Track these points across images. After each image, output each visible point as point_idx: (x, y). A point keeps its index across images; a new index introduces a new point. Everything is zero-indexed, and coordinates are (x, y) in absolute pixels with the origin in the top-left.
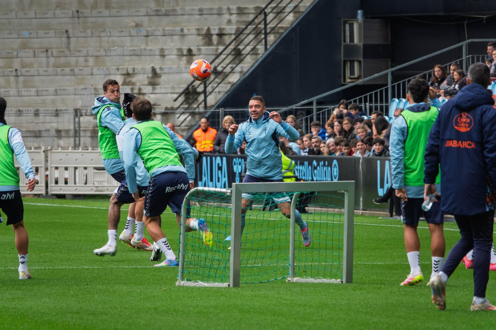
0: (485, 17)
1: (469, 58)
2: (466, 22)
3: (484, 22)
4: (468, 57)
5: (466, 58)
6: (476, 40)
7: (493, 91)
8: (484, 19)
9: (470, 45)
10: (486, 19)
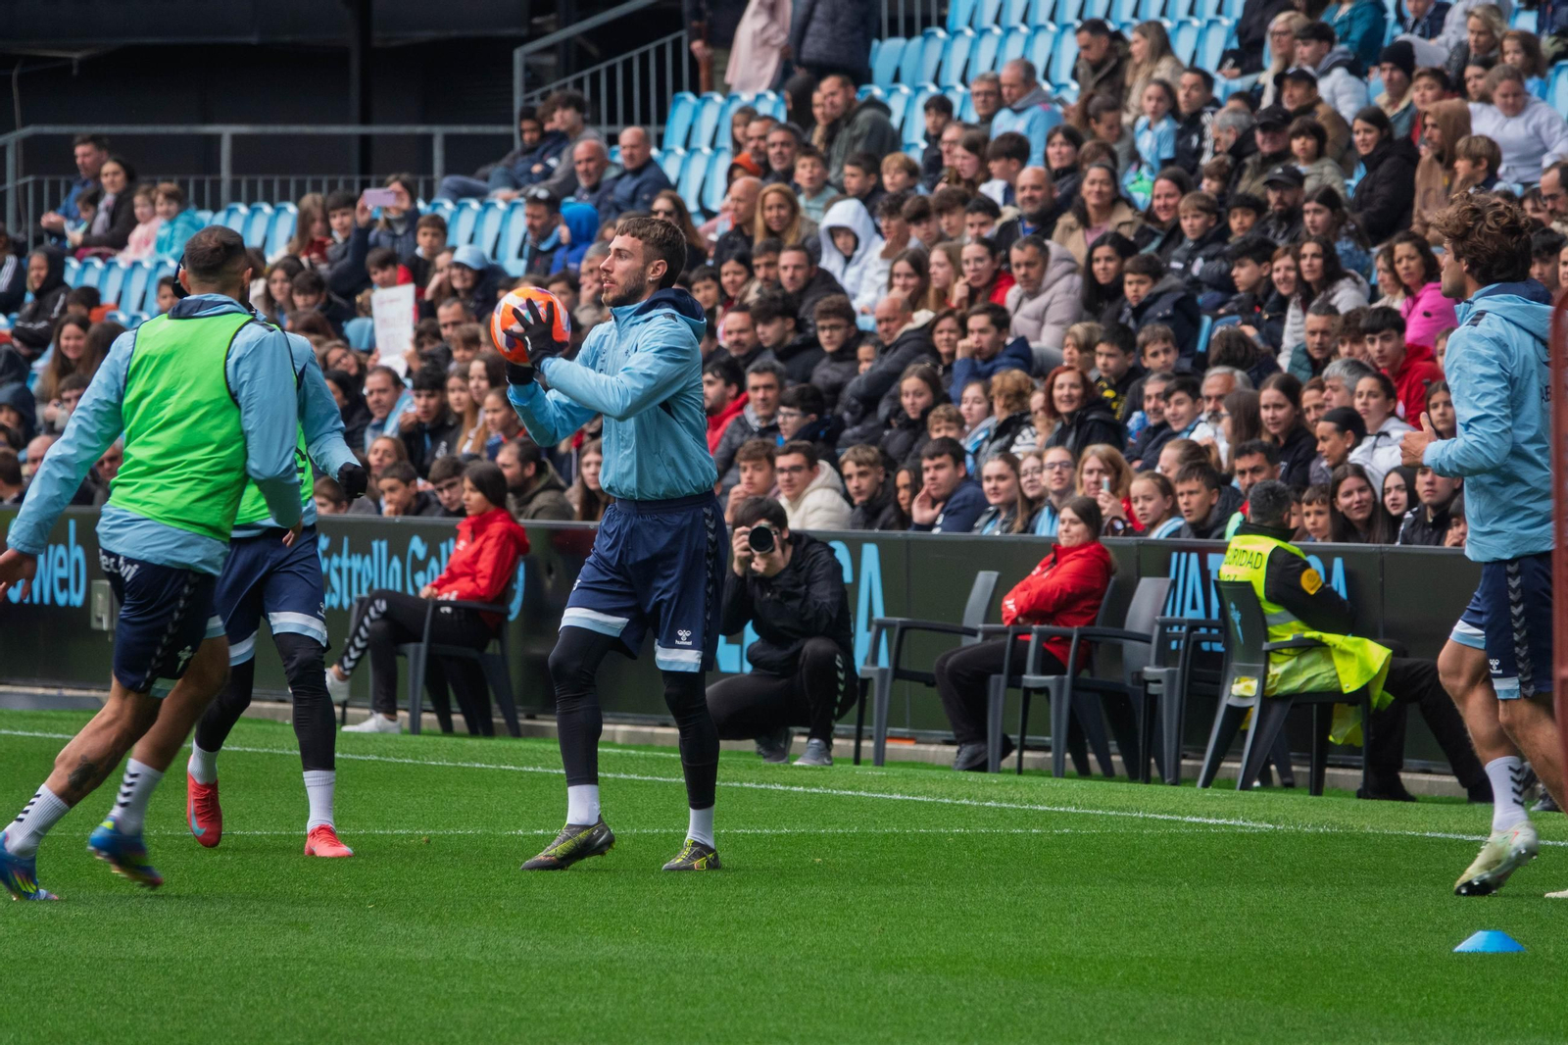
0: (77, 56)
1: (25, 186)
2: (15, 73)
3: (75, 72)
4: (21, 181)
5: (17, 188)
6: (48, 129)
7: (102, 290)
8: (75, 63)
9: (29, 145)
10: (82, 63)
